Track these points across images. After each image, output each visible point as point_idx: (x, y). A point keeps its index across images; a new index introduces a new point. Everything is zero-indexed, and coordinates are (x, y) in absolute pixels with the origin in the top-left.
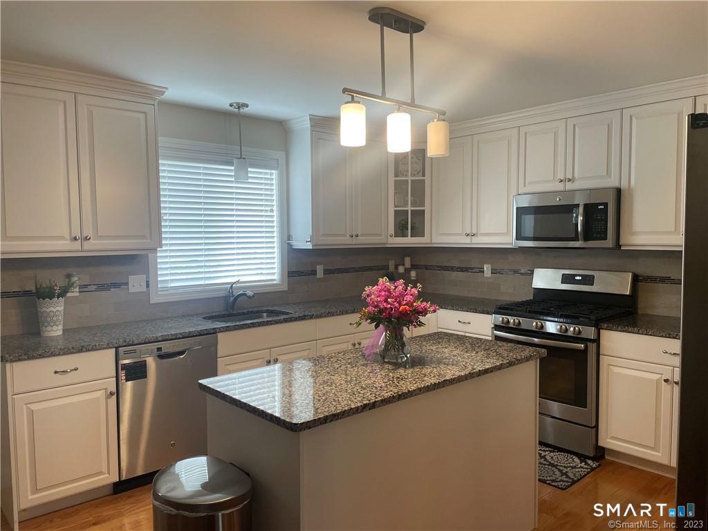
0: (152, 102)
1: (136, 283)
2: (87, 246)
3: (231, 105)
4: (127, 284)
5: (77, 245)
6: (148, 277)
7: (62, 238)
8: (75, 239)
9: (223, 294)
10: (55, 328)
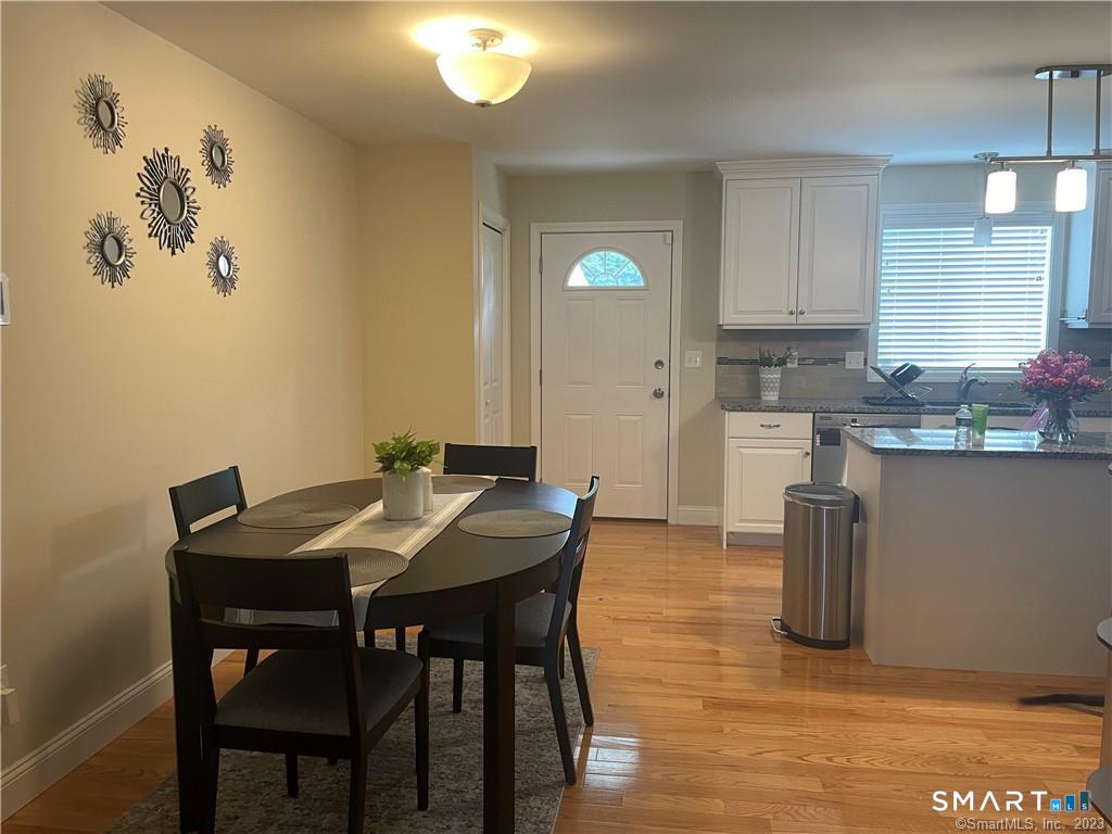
0: (876, 172)
1: (853, 360)
2: (801, 319)
3: (976, 157)
4: (844, 360)
5: (792, 319)
6: (866, 354)
7: (780, 312)
8: (792, 313)
9: (956, 379)
10: (772, 393)
